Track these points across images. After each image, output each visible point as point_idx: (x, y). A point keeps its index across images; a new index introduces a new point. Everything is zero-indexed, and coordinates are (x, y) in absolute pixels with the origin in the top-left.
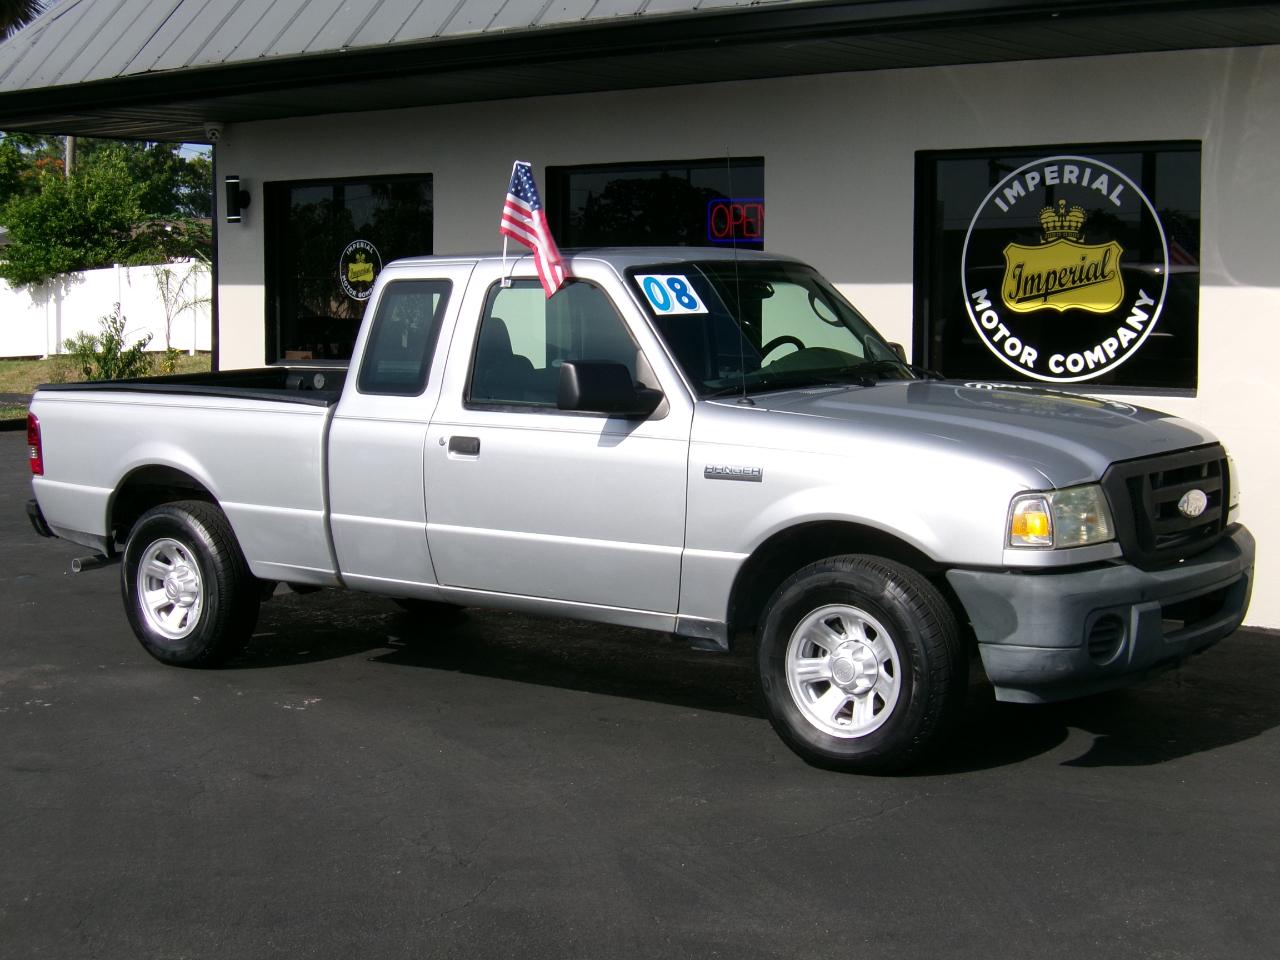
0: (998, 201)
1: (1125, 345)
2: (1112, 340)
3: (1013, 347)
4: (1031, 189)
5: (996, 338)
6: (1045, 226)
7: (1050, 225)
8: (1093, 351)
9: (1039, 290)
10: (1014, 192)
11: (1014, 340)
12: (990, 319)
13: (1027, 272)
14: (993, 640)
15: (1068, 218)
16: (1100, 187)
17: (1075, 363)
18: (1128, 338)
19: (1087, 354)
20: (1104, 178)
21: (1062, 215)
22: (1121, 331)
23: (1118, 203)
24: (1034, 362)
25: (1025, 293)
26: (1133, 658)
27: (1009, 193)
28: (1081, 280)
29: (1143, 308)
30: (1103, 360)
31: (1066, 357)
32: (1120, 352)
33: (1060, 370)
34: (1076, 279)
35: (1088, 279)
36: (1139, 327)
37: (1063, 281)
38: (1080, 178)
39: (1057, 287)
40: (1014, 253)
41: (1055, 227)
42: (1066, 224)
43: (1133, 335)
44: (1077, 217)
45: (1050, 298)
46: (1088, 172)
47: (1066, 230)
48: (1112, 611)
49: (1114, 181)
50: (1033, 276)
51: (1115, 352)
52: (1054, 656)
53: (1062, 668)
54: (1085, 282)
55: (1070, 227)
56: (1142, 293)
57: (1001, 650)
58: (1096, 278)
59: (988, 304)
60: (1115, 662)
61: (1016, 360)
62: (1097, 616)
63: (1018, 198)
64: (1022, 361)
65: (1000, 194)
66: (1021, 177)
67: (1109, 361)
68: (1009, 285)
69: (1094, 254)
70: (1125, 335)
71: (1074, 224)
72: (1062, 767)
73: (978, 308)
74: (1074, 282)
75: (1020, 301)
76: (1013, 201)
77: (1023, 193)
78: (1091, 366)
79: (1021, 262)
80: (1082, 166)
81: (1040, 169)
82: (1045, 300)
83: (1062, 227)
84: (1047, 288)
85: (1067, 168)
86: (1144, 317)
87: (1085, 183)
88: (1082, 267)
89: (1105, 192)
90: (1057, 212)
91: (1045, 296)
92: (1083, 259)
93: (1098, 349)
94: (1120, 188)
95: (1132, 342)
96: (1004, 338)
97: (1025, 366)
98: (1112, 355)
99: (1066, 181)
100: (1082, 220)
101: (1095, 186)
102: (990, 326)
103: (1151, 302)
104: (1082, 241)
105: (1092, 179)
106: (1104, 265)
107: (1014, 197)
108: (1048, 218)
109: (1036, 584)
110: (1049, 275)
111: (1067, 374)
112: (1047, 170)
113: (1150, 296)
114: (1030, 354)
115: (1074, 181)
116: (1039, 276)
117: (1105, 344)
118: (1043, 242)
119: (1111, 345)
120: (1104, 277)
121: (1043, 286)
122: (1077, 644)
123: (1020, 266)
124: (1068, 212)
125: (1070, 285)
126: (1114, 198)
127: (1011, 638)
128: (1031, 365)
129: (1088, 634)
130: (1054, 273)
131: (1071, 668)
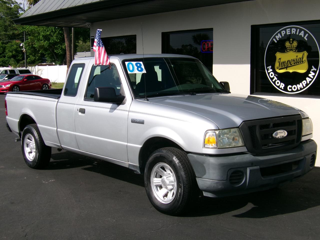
0: (274, 40)
1: (308, 83)
2: (305, 81)
3: (278, 83)
4: (283, 36)
5: (274, 80)
6: (287, 47)
7: (288, 46)
8: (299, 84)
9: (285, 66)
10: (278, 37)
11: (278, 81)
12: (272, 75)
13: (282, 61)
14: (200, 177)
15: (293, 44)
16: (302, 35)
17: (295, 88)
18: (309, 81)
19: (298, 85)
20: (303, 32)
21: (291, 44)
22: (307, 78)
23: (306, 39)
24: (284, 88)
25: (281, 67)
26: (248, 185)
27: (277, 37)
28: (296, 63)
29: (314, 71)
30: (302, 87)
31: (292, 86)
32: (307, 85)
33: (290, 90)
34: (295, 63)
35: (298, 63)
36: (312, 77)
37: (291, 63)
38: (296, 32)
39: (290, 65)
40: (278, 55)
41: (289, 47)
42: (292, 46)
43: (311, 80)
44: (295, 44)
45: (288, 68)
46: (298, 30)
47: (292, 48)
48: (239, 169)
49: (305, 33)
50: (283, 62)
51: (306, 85)
52: (217, 183)
53: (220, 187)
54: (297, 64)
55: (293, 47)
56: (313, 67)
57: (202, 180)
58: (300, 62)
59: (271, 70)
60: (241, 185)
61: (279, 87)
62: (232, 171)
63: (279, 38)
64: (280, 87)
65: (275, 37)
66: (280, 33)
67: (304, 88)
68: (277, 64)
69: (300, 55)
70: (308, 80)
71: (294, 46)
72: (233, 217)
73: (269, 71)
74: (294, 64)
75: (280, 69)
76: (278, 40)
77: (281, 37)
78: (299, 89)
79: (280, 57)
80: (297, 28)
81: (285, 30)
82: (287, 69)
83: (291, 47)
84: (287, 66)
85: (293, 29)
86: (313, 74)
87: (297, 34)
88: (297, 59)
89: (303, 36)
90: (290, 43)
91: (286, 68)
92: (297, 56)
93: (301, 84)
94: (307, 35)
95: (310, 82)
96: (276, 80)
97: (281, 89)
98: (305, 86)
99: (292, 33)
100: (296, 45)
101: (300, 35)
102: (272, 77)
103: (315, 70)
104: (297, 51)
105: (300, 32)
106: (303, 58)
107: (278, 38)
108: (287, 44)
109: (212, 160)
110: (288, 61)
111: (292, 91)
112: (287, 30)
113: (315, 68)
114: (282, 85)
115: (295, 33)
116: (285, 62)
117: (303, 82)
118: (286, 51)
119: (304, 83)
120: (302, 62)
121: (286, 65)
122: (224, 179)
123: (280, 59)
124: (293, 42)
125: (293, 64)
126: (305, 38)
127: (204, 177)
128: (283, 88)
129: (229, 177)
130: (289, 61)
131: (223, 187)
